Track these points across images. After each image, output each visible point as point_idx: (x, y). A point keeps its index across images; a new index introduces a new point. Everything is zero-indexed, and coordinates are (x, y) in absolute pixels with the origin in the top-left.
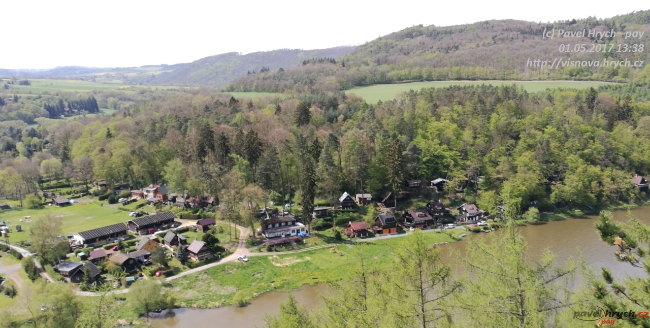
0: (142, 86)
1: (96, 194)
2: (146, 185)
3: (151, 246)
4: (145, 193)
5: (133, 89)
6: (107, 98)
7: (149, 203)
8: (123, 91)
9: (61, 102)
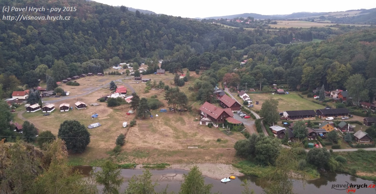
0: (344, 24)
1: (300, 91)
2: (333, 89)
3: (328, 128)
4: (332, 94)
5: (337, 26)
6: (319, 32)
7: (333, 100)
8: (331, 28)
9: (291, 34)
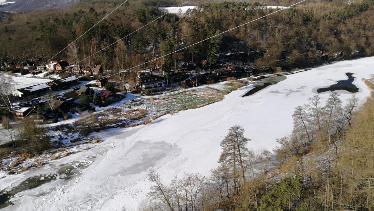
4: (47, 66)
7: (52, 73)
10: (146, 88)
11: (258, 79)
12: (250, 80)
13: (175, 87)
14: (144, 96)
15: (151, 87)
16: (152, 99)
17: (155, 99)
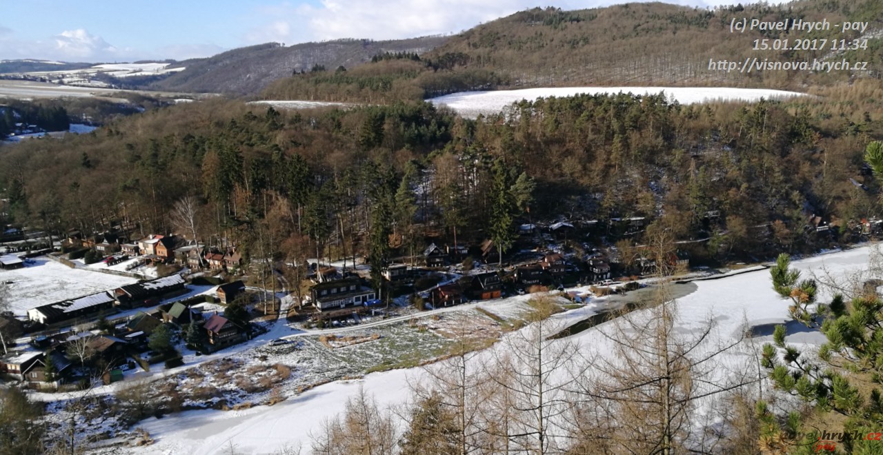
2: (141, 236)
4: (141, 245)
5: (123, 95)
6: (82, 107)
7: (147, 261)
8: (108, 98)
10: (323, 310)
11: (618, 291)
12: (595, 291)
13: (397, 306)
14: (311, 328)
15: (338, 307)
16: (324, 339)
17: (333, 338)
